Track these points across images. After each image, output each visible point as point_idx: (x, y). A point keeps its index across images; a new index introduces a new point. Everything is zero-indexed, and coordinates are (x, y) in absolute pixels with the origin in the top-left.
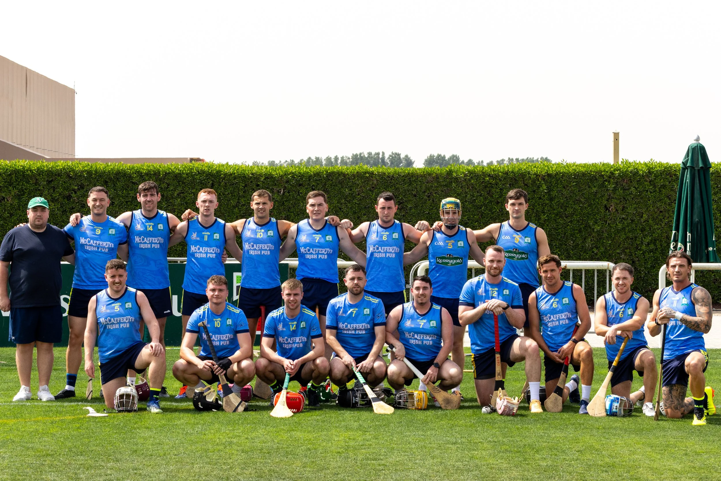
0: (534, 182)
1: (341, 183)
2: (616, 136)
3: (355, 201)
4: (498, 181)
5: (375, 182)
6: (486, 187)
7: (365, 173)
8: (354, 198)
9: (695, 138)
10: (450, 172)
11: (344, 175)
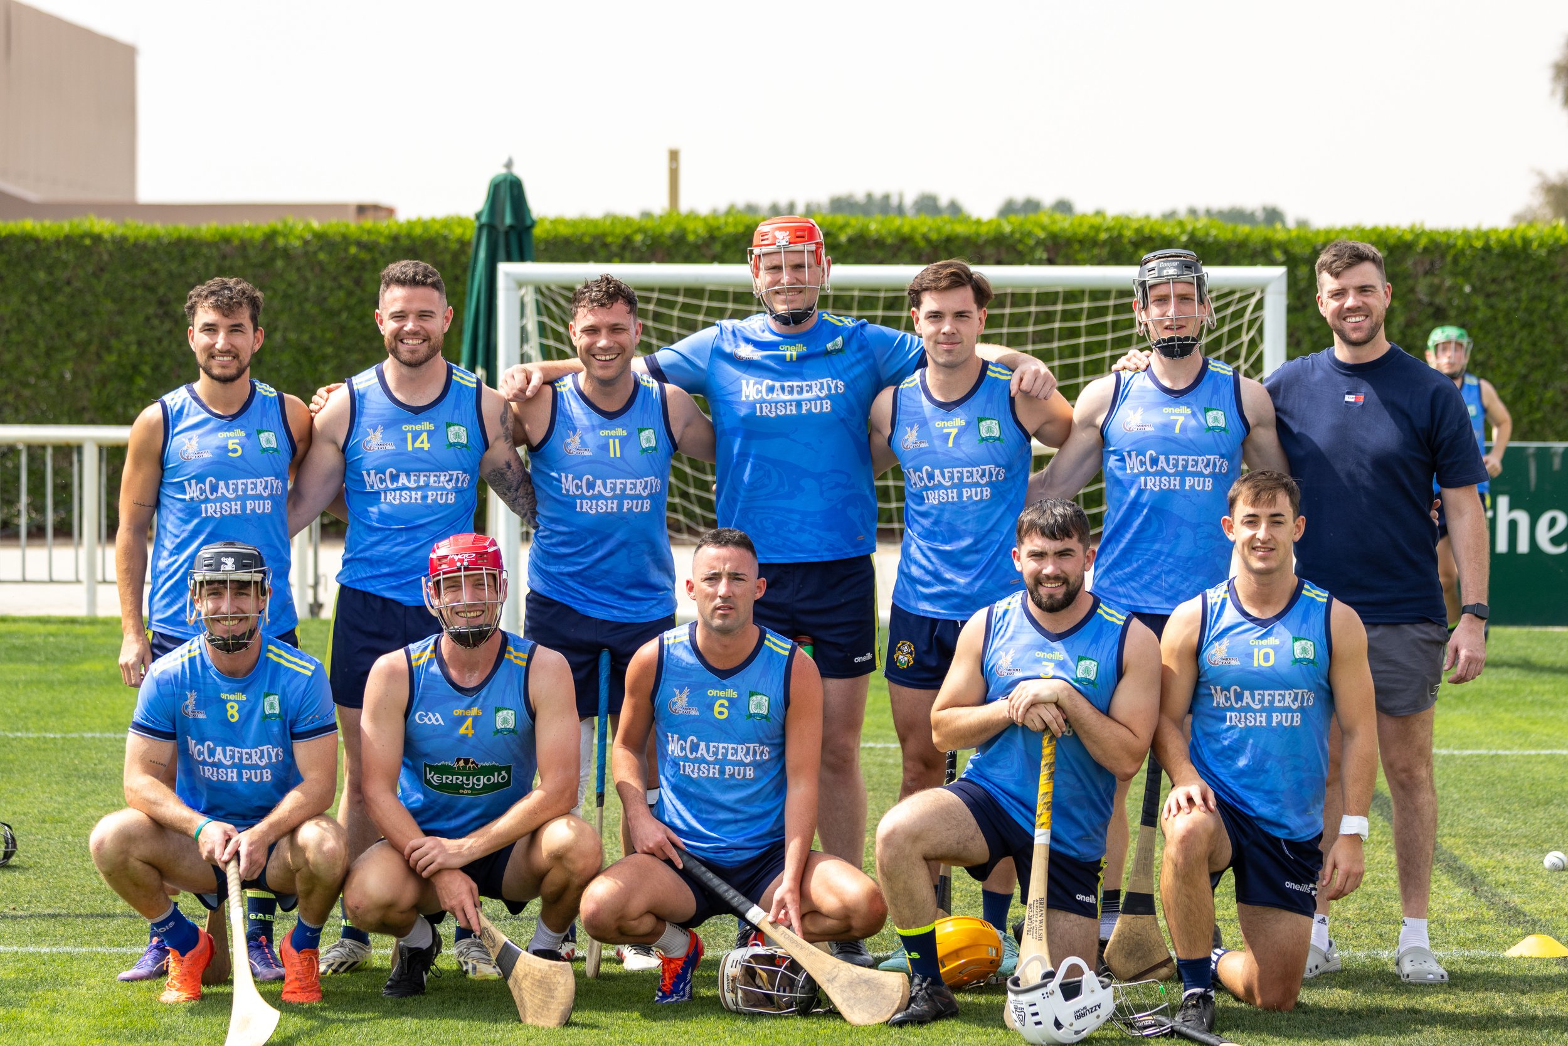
0: (456, 256)
1: (29, 258)
2: (674, 156)
3: (61, 298)
4: (377, 255)
5: (105, 257)
6: (350, 268)
7: (83, 236)
8: (58, 290)
9: (505, 160)
10: (271, 236)
11: (36, 240)
